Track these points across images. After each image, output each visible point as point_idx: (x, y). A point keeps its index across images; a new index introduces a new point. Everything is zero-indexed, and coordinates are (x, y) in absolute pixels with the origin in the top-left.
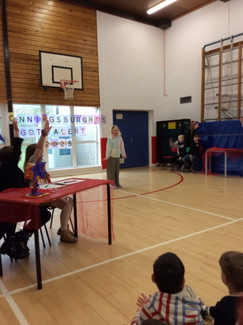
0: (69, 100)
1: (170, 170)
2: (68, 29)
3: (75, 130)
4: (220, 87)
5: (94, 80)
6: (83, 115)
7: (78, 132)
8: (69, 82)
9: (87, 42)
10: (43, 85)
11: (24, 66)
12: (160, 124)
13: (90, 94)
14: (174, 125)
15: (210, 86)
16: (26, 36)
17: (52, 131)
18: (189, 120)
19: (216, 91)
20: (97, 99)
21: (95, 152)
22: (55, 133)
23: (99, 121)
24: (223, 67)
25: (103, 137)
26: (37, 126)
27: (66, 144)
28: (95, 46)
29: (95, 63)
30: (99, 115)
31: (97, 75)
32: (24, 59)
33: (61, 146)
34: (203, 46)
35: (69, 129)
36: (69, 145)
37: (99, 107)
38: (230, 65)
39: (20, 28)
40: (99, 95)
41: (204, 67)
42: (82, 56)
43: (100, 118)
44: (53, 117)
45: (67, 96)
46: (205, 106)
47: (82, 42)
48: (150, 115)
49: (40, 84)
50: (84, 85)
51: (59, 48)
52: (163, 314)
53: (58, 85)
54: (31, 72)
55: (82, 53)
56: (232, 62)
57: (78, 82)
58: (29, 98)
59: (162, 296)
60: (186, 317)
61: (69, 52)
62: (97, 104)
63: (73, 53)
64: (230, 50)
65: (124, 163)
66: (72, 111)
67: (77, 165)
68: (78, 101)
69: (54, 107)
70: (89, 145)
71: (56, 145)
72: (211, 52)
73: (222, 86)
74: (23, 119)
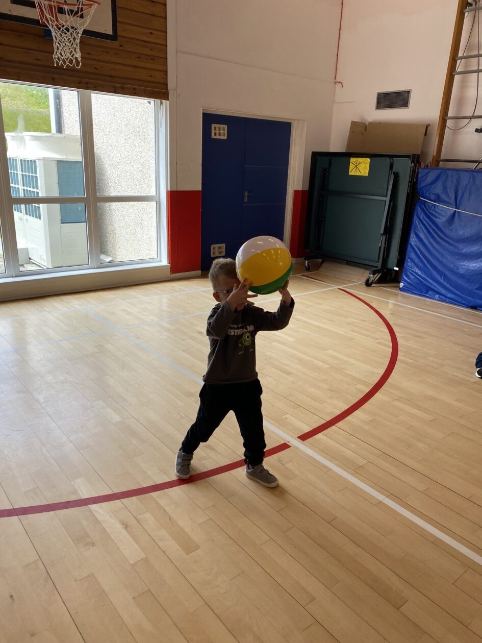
0: (71, 69)
5: (153, 15)
13: (139, 57)
20: (159, 76)
25: (174, 189)
37: (164, 101)
40: (166, 64)
41: (465, 5)
46: (449, 122)
48: (295, 133)
53: (31, 13)
62: (159, 92)
65: (224, 254)
68: (103, 75)
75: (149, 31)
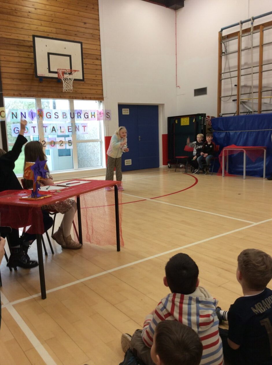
0: (68, 92)
1: (183, 171)
2: (66, 10)
3: (76, 127)
4: (239, 76)
5: (97, 70)
6: (84, 110)
7: (78, 130)
8: (68, 72)
9: (87, 25)
10: (38, 75)
11: (16, 54)
12: (171, 120)
13: (92, 86)
14: (187, 121)
15: (228, 75)
16: (17, 18)
17: (49, 128)
18: (204, 115)
19: (235, 81)
20: (99, 92)
21: (99, 153)
22: (53, 130)
23: (102, 117)
24: (243, 53)
25: (108, 136)
26: (32, 123)
27: (66, 144)
28: (97, 29)
29: (96, 49)
30: (103, 110)
31: (99, 64)
32: (15, 45)
33: (60, 146)
34: (220, 30)
35: (68, 127)
36: (69, 145)
37: (102, 101)
38: (250, 51)
39: (10, 8)
40: (102, 87)
41: (221, 54)
42: (83, 41)
43: (103, 114)
44: (50, 112)
45: (66, 87)
46: (222, 99)
47: (82, 25)
48: (160, 110)
49: (34, 74)
50: (84, 74)
51: (55, 32)
52: (176, 315)
53: (56, 76)
54: (23, 60)
55: (82, 38)
56: (252, 48)
57: (78, 71)
58: (22, 90)
59: (174, 297)
60: (200, 317)
61: (67, 37)
62: (100, 97)
63: (72, 38)
64: (251, 34)
65: (131, 164)
66: (72, 105)
67: (79, 168)
68: (78, 93)
69: (51, 101)
70: (91, 145)
71: (54, 144)
72: (229, 36)
73: (241, 76)
74: (15, 114)
75: (95, 75)
